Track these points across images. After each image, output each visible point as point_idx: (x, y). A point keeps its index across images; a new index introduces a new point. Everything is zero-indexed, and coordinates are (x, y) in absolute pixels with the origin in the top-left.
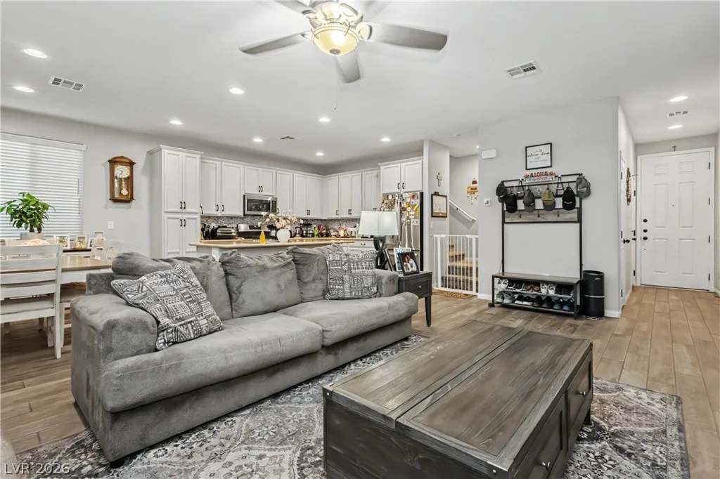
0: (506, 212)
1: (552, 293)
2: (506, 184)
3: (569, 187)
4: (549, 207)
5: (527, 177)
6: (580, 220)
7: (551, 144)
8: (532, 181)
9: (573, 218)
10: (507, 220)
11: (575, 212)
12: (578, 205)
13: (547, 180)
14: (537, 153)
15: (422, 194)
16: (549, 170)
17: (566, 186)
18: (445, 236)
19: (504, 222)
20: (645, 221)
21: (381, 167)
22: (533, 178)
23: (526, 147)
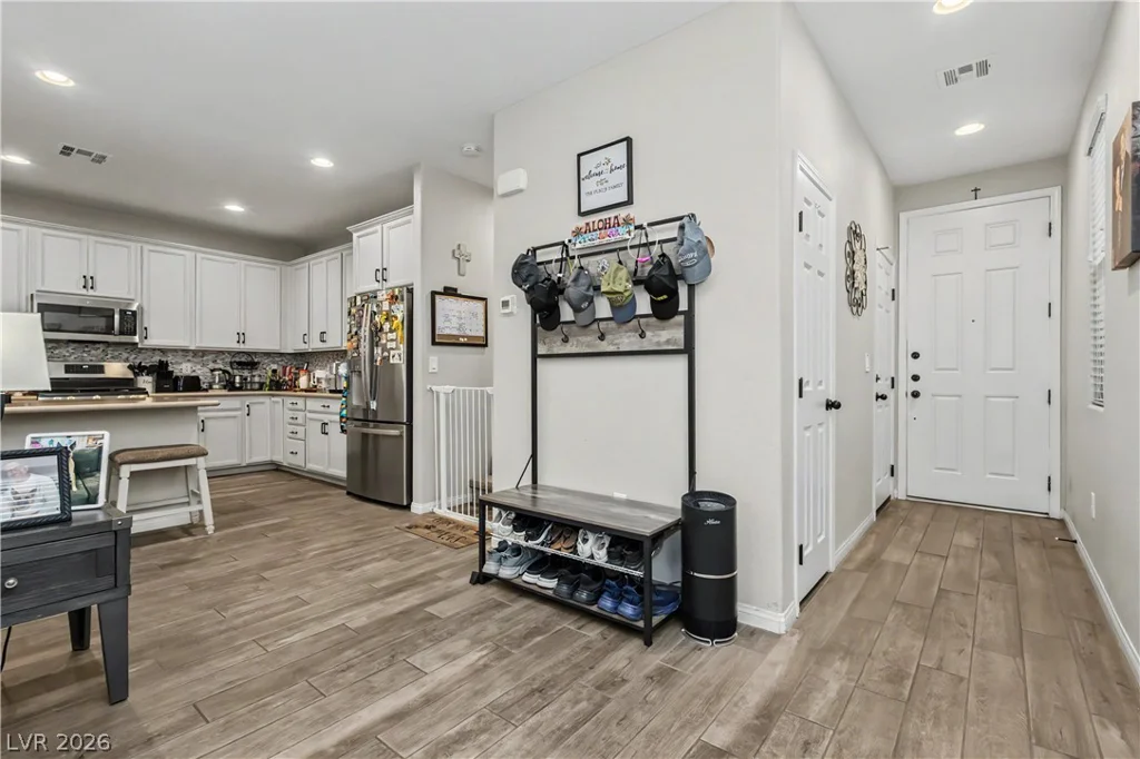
0: (540, 328)
1: (601, 558)
2: (541, 256)
3: (663, 255)
4: (623, 311)
5: (577, 233)
6: (688, 349)
7: (628, 140)
8: (588, 243)
9: (675, 343)
10: (542, 350)
11: (678, 325)
12: (683, 306)
13: (618, 238)
14: (599, 170)
15: (410, 291)
16: (622, 213)
17: (656, 250)
18: (453, 387)
19: (535, 357)
20: (915, 356)
21: (355, 235)
22: (589, 236)
23: (579, 155)
